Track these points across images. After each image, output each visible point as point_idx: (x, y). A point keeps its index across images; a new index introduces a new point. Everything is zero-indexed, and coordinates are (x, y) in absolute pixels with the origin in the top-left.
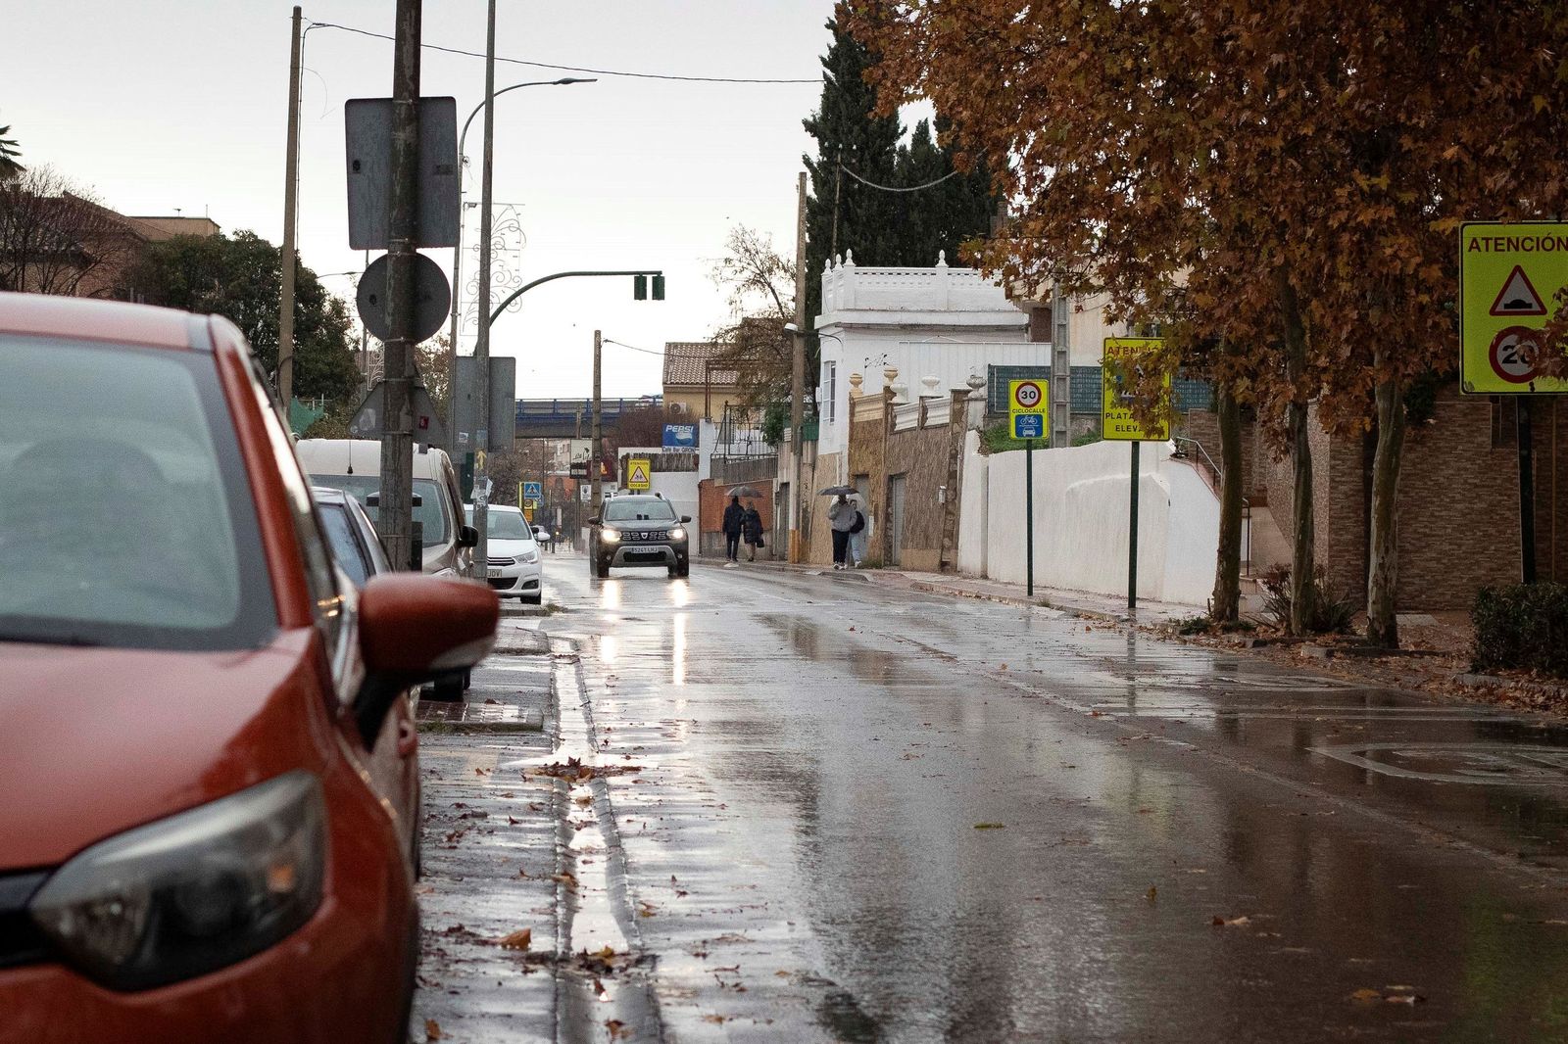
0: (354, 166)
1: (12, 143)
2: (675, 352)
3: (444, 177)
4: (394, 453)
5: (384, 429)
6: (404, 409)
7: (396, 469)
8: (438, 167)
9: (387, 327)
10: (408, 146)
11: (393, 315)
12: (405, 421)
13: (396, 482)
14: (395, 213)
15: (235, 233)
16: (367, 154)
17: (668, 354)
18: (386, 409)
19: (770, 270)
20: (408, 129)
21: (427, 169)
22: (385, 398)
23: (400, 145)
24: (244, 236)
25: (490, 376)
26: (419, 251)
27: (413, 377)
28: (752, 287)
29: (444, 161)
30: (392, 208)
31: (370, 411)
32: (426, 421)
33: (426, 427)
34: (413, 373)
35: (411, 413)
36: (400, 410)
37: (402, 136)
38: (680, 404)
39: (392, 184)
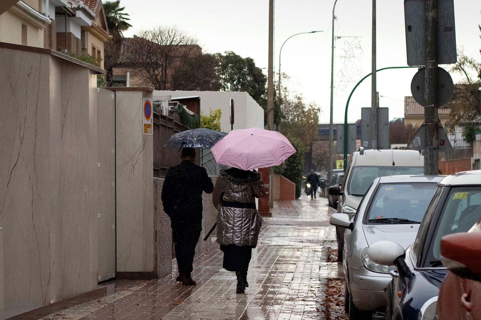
0: (409, 28)
1: (126, 14)
2: (409, 100)
3: (449, 32)
4: (430, 156)
5: (426, 146)
6: (435, 137)
7: (431, 163)
8: (446, 28)
9: (426, 100)
10: (433, 19)
11: (428, 95)
12: (435, 142)
13: (432, 170)
14: (428, 49)
15: (226, 52)
16: (415, 23)
17: (406, 101)
18: (426, 137)
19: (463, 63)
20: (433, 11)
21: (442, 29)
22: (426, 132)
23: (430, 19)
24: (229, 54)
25: (377, 116)
26: (439, 66)
27: (438, 122)
28: (455, 71)
29: (449, 25)
30: (426, 47)
31: (418, 138)
32: (444, 141)
33: (443, 144)
34: (438, 120)
35: (437, 138)
36: (433, 137)
37: (431, 15)
38: (412, 124)
39: (426, 36)
